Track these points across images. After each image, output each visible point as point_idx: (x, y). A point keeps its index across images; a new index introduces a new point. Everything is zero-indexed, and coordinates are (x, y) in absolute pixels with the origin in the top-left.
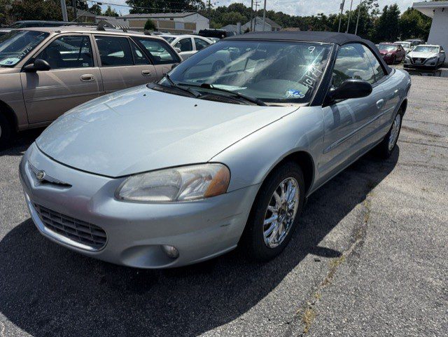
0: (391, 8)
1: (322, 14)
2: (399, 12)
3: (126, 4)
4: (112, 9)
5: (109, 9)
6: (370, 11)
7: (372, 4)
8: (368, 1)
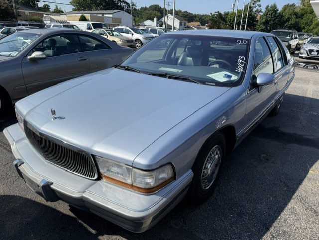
1: (218, 12)
2: (277, 10)
5: (57, 8)
6: (255, 10)
7: (256, 5)
8: (253, 2)
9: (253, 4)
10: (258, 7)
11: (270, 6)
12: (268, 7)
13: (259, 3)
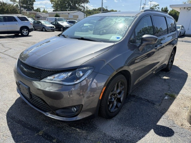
0: (165, 9)
2: (168, 10)
3: (52, 8)
4: (45, 10)
7: (157, 7)
8: (155, 6)
9: (155, 7)
10: (157, 9)
11: (164, 8)
12: (163, 8)
13: (158, 6)
